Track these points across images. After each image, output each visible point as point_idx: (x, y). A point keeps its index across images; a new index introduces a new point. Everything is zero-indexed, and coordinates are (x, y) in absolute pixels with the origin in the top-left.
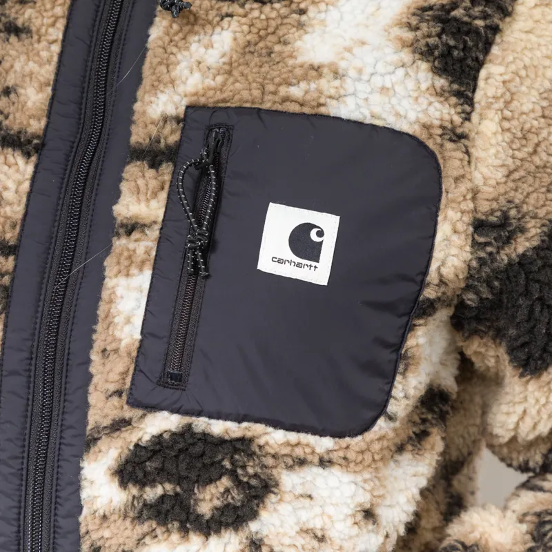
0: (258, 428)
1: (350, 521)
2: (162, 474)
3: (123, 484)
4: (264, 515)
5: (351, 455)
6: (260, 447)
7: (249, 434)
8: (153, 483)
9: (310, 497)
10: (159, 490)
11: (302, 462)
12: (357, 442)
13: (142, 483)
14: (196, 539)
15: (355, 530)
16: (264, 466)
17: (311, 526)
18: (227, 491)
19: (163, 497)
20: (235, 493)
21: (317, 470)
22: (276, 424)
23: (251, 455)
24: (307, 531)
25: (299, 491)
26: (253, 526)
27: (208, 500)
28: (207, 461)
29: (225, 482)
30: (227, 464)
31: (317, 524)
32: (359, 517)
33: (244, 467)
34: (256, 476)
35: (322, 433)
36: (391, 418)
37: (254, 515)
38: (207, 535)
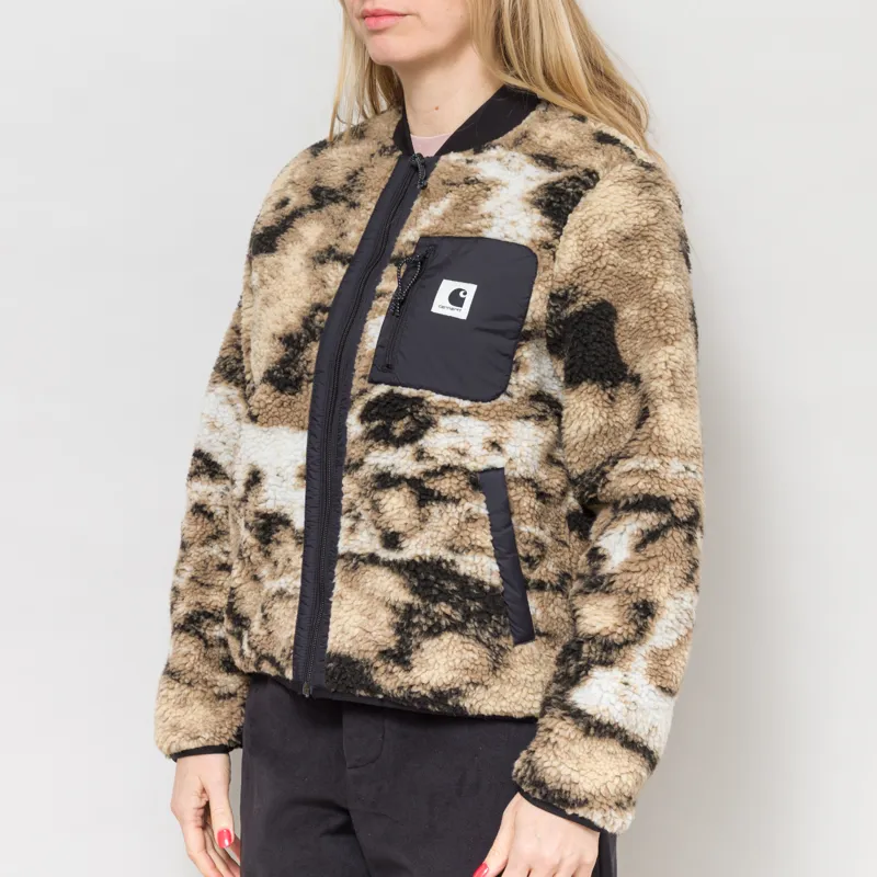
0: (428, 393)
1: (481, 447)
2: (378, 416)
3: (362, 423)
4: (426, 437)
5: (481, 411)
6: (428, 403)
7: (421, 395)
8: (374, 420)
9: (456, 431)
10: (377, 423)
11: (451, 412)
12: (487, 405)
13: (370, 421)
14: (392, 449)
15: (485, 452)
16: (427, 412)
17: (457, 446)
18: (408, 423)
19: (378, 427)
20: (412, 425)
21: (461, 417)
22: (438, 392)
23: (422, 406)
24: (453, 449)
25: (449, 427)
26: (421, 442)
27: (399, 428)
28: (398, 407)
29: (407, 420)
30: (409, 410)
31: (460, 446)
32: (487, 445)
33: (417, 412)
34: (423, 417)
35: (464, 399)
36: (510, 395)
37: (421, 436)
38: (398, 447)
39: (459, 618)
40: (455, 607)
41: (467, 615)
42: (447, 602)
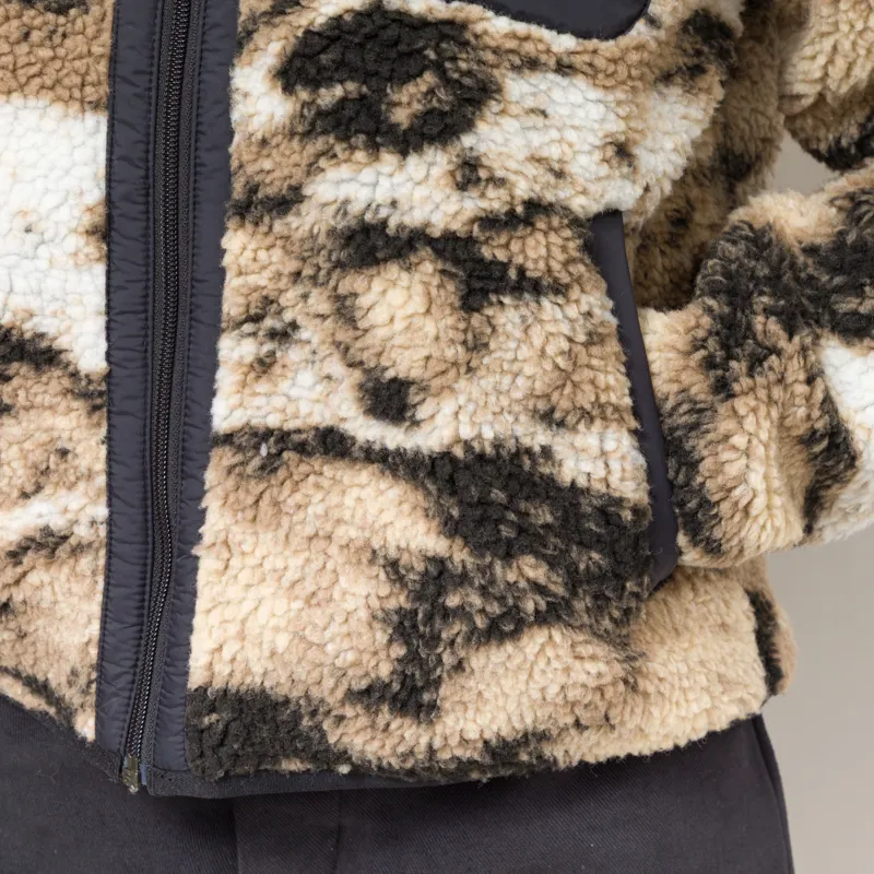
0: (475, 10)
1: (597, 156)
2: (341, 70)
3: (288, 89)
4: (482, 127)
5: (600, 62)
6: (477, 36)
7: (461, 16)
8: (330, 82)
9: (544, 113)
10: (338, 91)
11: (533, 64)
12: (608, 47)
13: (315, 84)
14: (389, 159)
15: (604, 170)
16: (480, 62)
17: (545, 153)
18: (431, 92)
19: (344, 100)
20: (442, 94)
21: (551, 76)
22: (500, 10)
23: (465, 44)
24: (539, 160)
25: (530, 103)
26: (467, 140)
27: (406, 103)
28: (402, 47)
29: (429, 78)
30: (432, 55)
31: (554, 152)
32: (610, 151)
33: (454, 59)
34: (469, 73)
35: (561, 29)
36: (653, 22)
37: (468, 125)
38: (404, 154)
39: (560, 590)
40: (552, 564)
41: (574, 581)
42: (537, 555)
